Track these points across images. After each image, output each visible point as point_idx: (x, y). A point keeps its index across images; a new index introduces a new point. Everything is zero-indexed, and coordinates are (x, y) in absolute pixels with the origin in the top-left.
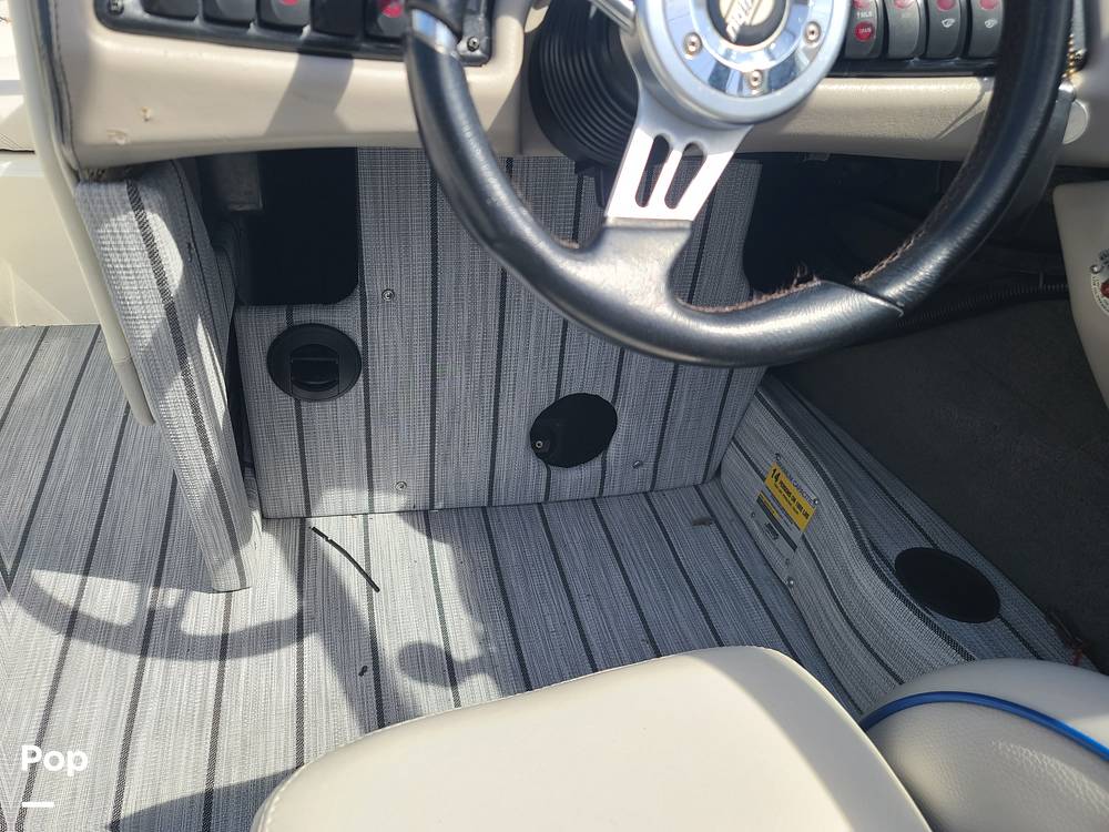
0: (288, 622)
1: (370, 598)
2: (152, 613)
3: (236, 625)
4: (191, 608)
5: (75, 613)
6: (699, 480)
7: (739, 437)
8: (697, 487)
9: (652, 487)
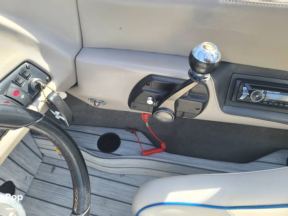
6: (41, 161)
7: (40, 147)
8: (42, 162)
9: (33, 175)
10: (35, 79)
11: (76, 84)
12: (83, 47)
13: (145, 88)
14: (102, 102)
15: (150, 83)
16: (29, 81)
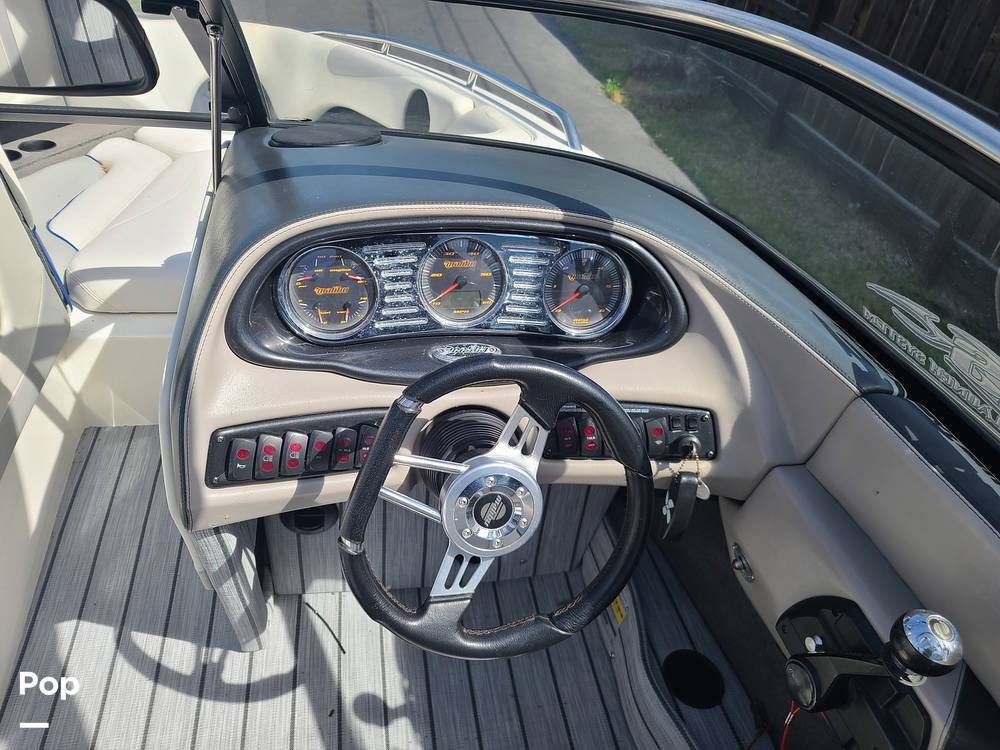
0: (287, 675)
1: (340, 659)
2: (205, 666)
3: (256, 677)
4: (228, 663)
5: (159, 665)
6: (567, 569)
7: (593, 545)
8: (566, 574)
9: (534, 574)
10: (695, 440)
11: (740, 503)
12: (804, 464)
13: (828, 613)
14: (748, 570)
15: (840, 614)
16: (686, 434)
